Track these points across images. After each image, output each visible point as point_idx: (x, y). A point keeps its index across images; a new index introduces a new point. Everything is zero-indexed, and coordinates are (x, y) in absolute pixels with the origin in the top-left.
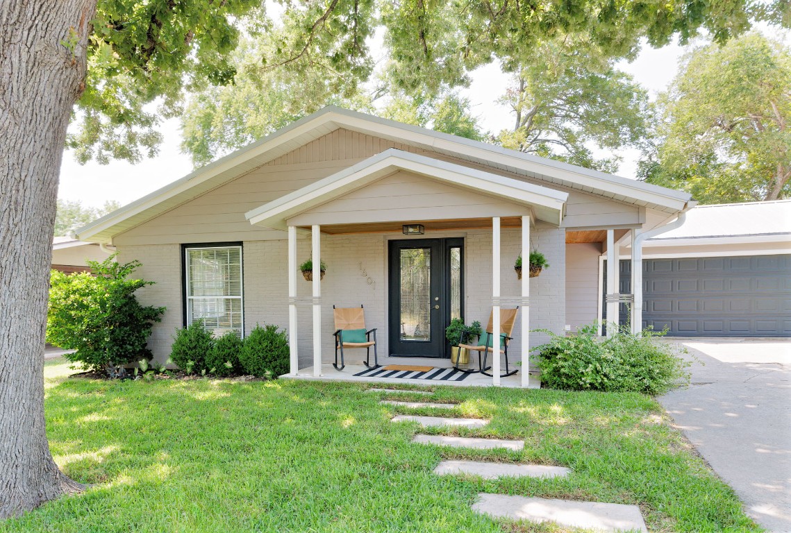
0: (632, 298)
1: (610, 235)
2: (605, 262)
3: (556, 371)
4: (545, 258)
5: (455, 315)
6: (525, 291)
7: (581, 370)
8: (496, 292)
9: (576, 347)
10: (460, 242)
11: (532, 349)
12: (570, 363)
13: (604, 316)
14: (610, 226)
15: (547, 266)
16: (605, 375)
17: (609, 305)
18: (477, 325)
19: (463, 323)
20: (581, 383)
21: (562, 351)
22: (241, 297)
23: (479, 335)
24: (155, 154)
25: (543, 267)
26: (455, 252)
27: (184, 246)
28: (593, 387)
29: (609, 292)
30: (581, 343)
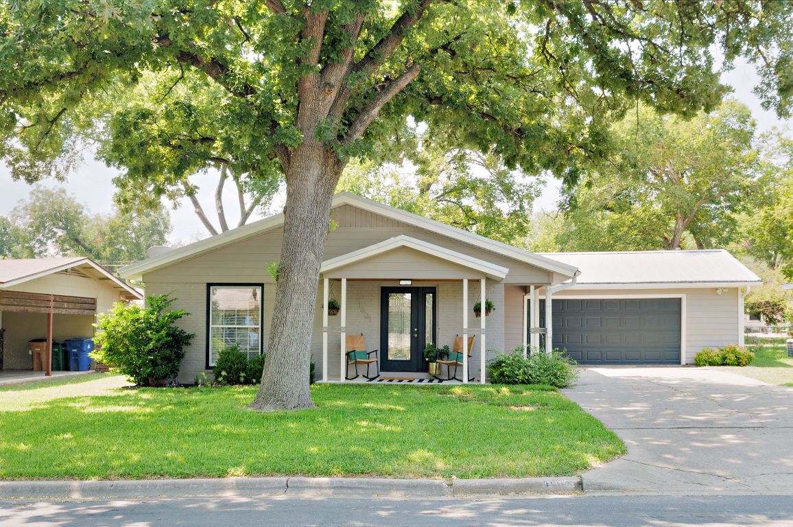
0: (546, 330)
1: (532, 288)
2: (529, 301)
3: (502, 374)
4: (493, 304)
5: (429, 341)
6: (483, 325)
7: (516, 372)
8: (465, 326)
9: (513, 360)
10: (433, 290)
11: (487, 361)
12: (510, 368)
13: (529, 341)
14: (532, 284)
15: (494, 309)
16: (530, 375)
17: (532, 335)
18: (446, 347)
19: (435, 347)
20: (517, 380)
21: (504, 362)
22: (260, 326)
23: (448, 355)
24: (178, 207)
25: (492, 310)
26: (429, 297)
27: (209, 285)
28: (523, 382)
29: (532, 326)
30: (515, 357)
